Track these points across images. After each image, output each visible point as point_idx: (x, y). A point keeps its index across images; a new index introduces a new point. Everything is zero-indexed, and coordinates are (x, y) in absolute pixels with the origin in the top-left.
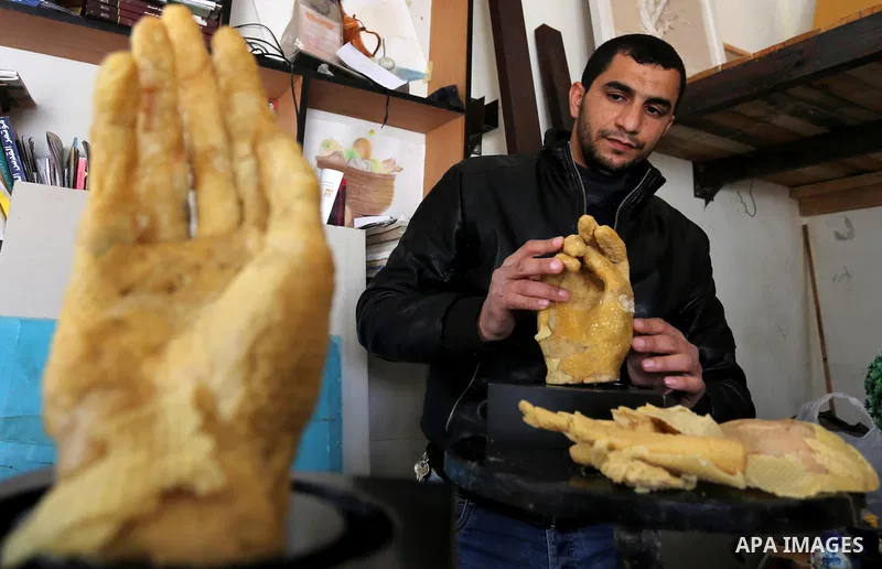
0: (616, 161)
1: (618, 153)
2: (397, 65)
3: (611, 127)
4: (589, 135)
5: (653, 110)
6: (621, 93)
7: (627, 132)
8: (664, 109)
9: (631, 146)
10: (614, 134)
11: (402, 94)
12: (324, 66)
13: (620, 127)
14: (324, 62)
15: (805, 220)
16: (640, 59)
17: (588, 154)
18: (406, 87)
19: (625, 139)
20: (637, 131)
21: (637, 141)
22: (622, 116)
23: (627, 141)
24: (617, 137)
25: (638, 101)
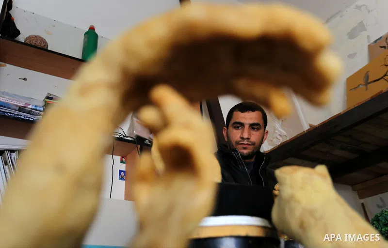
0: (245, 152)
1: (245, 148)
5: (254, 129)
7: (246, 139)
8: (258, 127)
9: (250, 145)
10: (240, 141)
12: (147, 141)
13: (243, 138)
14: (147, 140)
15: (362, 201)
16: (242, 111)
19: (245, 142)
20: (249, 137)
21: (251, 142)
22: (242, 134)
23: (247, 143)
24: (243, 142)
25: (247, 127)
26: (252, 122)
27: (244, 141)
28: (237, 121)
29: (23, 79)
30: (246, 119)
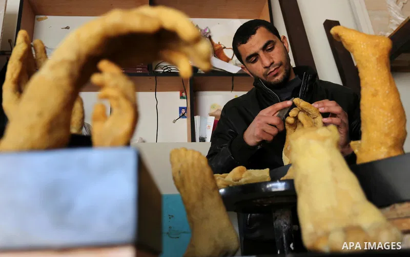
0: (279, 78)
1: (276, 75)
3: (264, 70)
7: (270, 66)
10: (267, 71)
11: (242, 74)
12: (200, 70)
13: (266, 67)
16: (245, 42)
19: (272, 69)
20: (272, 61)
21: (277, 65)
22: (262, 64)
23: (273, 69)
24: (270, 71)
25: (261, 54)
26: (262, 45)
27: (270, 69)
28: (248, 55)
29: (66, 28)
30: (253, 46)
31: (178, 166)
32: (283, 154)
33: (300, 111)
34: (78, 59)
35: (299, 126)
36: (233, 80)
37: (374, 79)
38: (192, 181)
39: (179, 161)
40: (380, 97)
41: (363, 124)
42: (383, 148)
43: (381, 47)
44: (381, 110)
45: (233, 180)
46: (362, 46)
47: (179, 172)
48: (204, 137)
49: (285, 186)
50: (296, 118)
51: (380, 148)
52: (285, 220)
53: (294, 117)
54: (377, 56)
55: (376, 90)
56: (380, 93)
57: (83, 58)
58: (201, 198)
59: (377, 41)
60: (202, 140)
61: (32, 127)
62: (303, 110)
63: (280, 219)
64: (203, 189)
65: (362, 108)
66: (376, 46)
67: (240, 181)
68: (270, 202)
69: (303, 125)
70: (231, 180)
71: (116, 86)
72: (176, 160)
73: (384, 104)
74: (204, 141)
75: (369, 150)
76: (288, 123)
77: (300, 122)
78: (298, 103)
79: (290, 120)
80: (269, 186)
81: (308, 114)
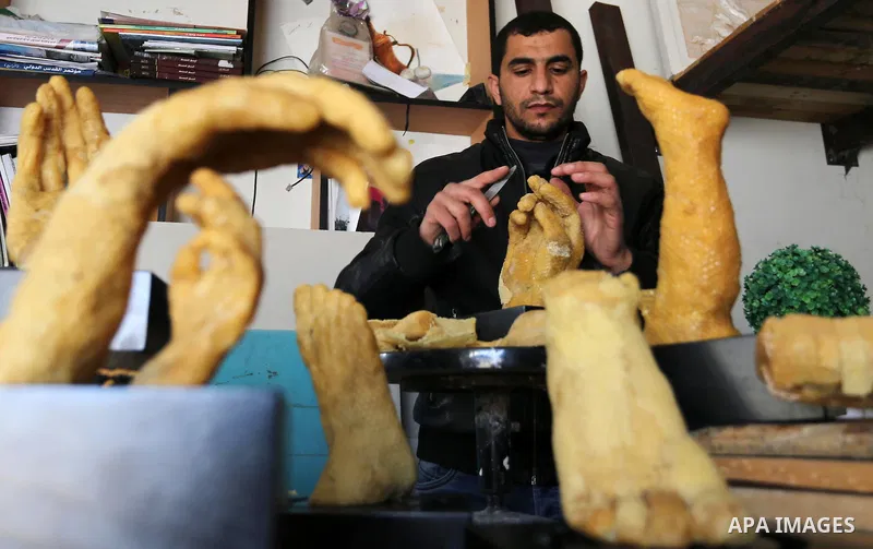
2: (433, 72)
3: (529, 95)
4: (514, 112)
6: (525, 66)
7: (542, 95)
8: (565, 64)
9: (552, 106)
10: (531, 100)
11: (428, 101)
17: (521, 128)
18: (429, 93)
19: (542, 101)
20: (550, 90)
21: (553, 99)
22: (533, 83)
23: (545, 102)
24: (536, 103)
31: (309, 319)
32: (501, 280)
33: (539, 200)
34: (155, 165)
35: (535, 229)
36: (408, 113)
37: (692, 182)
38: (335, 352)
39: (311, 309)
40: (699, 219)
41: (662, 263)
42: (695, 313)
43: (709, 123)
44: (699, 243)
45: (407, 338)
46: (674, 117)
47: (311, 331)
48: (344, 219)
49: (504, 357)
50: (530, 214)
51: (691, 312)
52: (496, 414)
53: (525, 212)
54: (700, 139)
55: (692, 203)
56: (700, 210)
57: (163, 164)
58: (350, 386)
59: (703, 109)
60: (341, 226)
61: (63, 302)
62: (543, 200)
63: (488, 411)
64: (356, 370)
65: (664, 232)
66: (701, 118)
67: (420, 341)
68: (474, 383)
69: (541, 228)
70: (402, 337)
71: (226, 226)
72: (304, 307)
73: (705, 231)
74: (344, 229)
75: (670, 314)
76: (514, 222)
77: (536, 220)
78: (537, 186)
79: (518, 217)
80: (473, 354)
81: (553, 208)
